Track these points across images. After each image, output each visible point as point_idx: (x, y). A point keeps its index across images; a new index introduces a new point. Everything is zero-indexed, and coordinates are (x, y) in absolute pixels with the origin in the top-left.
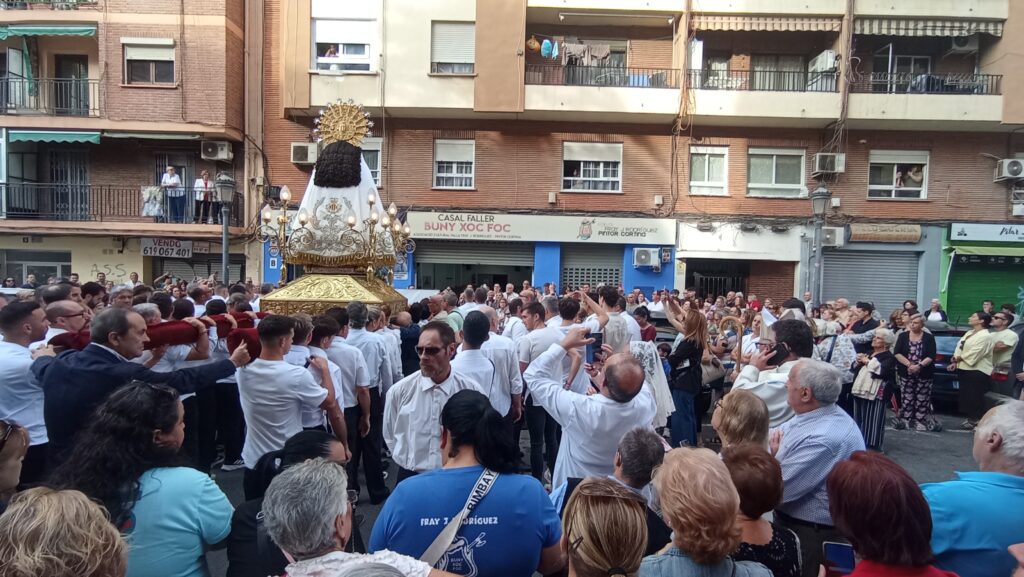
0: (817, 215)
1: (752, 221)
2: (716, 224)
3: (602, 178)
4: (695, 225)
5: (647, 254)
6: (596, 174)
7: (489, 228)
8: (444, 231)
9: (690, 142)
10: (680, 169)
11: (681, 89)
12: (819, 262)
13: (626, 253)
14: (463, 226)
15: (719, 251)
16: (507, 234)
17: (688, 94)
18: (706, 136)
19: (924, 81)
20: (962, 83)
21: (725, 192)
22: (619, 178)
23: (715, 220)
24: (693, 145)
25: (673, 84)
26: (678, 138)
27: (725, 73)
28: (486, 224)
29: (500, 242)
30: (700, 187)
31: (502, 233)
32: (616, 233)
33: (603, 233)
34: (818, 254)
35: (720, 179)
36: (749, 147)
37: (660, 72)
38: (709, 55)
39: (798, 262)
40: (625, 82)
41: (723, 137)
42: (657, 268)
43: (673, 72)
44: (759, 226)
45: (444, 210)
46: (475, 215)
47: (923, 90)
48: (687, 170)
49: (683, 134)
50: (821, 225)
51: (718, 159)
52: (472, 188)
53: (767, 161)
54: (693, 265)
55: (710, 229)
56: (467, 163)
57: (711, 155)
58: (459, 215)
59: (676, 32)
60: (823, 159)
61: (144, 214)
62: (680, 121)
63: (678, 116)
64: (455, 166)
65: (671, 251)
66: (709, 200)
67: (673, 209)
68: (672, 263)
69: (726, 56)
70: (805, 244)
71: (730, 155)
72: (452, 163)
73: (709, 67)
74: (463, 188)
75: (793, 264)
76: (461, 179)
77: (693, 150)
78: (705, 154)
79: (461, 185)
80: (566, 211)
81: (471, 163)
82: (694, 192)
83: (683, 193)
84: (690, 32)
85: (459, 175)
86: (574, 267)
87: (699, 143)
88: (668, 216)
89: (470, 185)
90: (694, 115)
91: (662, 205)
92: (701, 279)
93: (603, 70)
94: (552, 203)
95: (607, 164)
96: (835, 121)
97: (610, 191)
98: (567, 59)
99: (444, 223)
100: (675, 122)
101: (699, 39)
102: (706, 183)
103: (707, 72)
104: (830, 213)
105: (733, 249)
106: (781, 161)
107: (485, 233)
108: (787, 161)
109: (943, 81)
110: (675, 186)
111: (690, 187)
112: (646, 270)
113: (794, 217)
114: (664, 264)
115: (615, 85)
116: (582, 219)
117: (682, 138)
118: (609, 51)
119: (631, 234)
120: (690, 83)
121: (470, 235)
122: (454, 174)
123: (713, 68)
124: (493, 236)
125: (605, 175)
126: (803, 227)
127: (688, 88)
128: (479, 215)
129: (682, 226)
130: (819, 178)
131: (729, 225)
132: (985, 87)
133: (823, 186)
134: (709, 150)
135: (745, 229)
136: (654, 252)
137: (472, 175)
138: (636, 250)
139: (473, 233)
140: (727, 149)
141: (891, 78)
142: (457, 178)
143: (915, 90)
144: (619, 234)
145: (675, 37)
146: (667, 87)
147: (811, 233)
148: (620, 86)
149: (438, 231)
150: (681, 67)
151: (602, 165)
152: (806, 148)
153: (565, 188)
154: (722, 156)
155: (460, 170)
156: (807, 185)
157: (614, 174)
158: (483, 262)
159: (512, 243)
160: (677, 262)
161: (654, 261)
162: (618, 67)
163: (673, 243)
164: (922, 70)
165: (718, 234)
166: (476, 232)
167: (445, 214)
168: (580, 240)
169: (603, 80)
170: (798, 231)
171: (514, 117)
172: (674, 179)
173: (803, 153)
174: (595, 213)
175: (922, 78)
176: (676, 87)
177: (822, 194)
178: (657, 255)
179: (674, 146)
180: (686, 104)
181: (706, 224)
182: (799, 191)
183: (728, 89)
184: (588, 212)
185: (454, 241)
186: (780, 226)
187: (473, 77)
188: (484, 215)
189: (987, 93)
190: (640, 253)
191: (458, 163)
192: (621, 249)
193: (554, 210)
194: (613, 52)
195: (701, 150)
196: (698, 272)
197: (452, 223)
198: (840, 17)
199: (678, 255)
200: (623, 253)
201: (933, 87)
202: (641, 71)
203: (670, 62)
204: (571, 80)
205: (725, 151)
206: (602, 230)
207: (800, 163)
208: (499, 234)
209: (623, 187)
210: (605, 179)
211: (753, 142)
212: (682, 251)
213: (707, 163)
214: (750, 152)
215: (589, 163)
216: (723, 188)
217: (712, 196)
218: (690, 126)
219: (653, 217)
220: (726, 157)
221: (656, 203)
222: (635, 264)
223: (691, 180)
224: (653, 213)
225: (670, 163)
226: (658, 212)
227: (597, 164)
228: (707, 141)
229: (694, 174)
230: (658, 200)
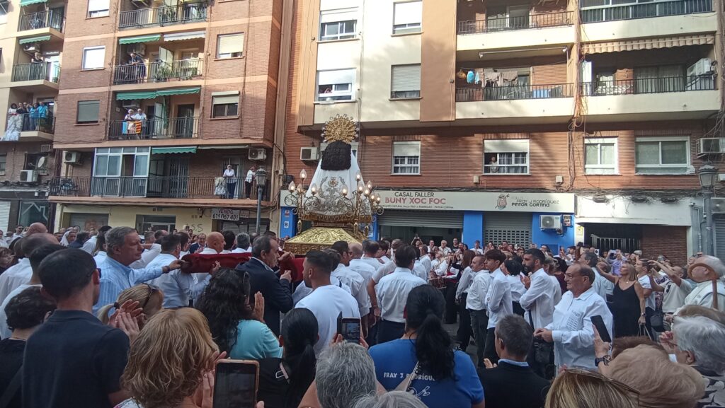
0: (704, 187)
1: (642, 194)
2: (609, 197)
3: (513, 164)
4: (591, 198)
5: (551, 220)
6: (509, 162)
7: (430, 201)
8: (398, 203)
9: (584, 135)
10: (576, 156)
11: (575, 97)
12: (711, 226)
13: (534, 219)
14: (412, 200)
15: (613, 217)
16: (443, 205)
17: (581, 100)
18: (597, 130)
21: (616, 172)
22: (527, 164)
23: (608, 194)
24: (586, 138)
25: (568, 94)
26: (574, 133)
27: (612, 83)
28: (428, 198)
29: (438, 211)
30: (592, 169)
31: (440, 204)
32: (526, 204)
33: (516, 204)
34: (709, 220)
35: (611, 162)
36: (637, 136)
37: (557, 86)
38: (596, 72)
39: (690, 227)
40: (530, 96)
41: (612, 130)
42: (559, 231)
43: (568, 86)
44: (649, 198)
45: (399, 189)
46: (420, 192)
48: (581, 156)
49: (577, 130)
50: (710, 196)
51: (608, 147)
52: (419, 174)
53: (654, 148)
54: (590, 228)
55: (604, 201)
56: (415, 157)
57: (602, 144)
58: (409, 192)
59: (569, 57)
60: (707, 143)
61: (215, 194)
62: (575, 121)
63: (573, 117)
64: (406, 159)
65: (571, 218)
66: (601, 178)
67: (572, 185)
68: (572, 226)
69: (611, 71)
70: (695, 212)
71: (619, 143)
72: (404, 157)
73: (598, 80)
74: (412, 174)
75: (685, 228)
76: (411, 168)
77: (587, 141)
78: (597, 144)
79: (411, 172)
80: (487, 189)
81: (418, 157)
82: (589, 172)
83: (580, 173)
84: (581, 56)
85: (410, 165)
86: (494, 230)
87: (592, 135)
88: (567, 191)
89: (417, 172)
90: (587, 116)
91: (562, 183)
92: (598, 240)
93: (513, 89)
94: (476, 183)
95: (517, 154)
96: (716, 112)
97: (520, 174)
98: (486, 83)
99: (398, 198)
100: (571, 121)
101: (588, 61)
102: (599, 165)
103: (596, 84)
104: (718, 187)
105: (626, 216)
106: (667, 147)
107: (428, 204)
108: (673, 147)
110: (572, 169)
111: (585, 169)
112: (551, 232)
113: (683, 190)
114: (565, 227)
115: (522, 98)
116: (499, 194)
117: (577, 133)
118: (516, 75)
119: (538, 205)
120: (582, 93)
121: (417, 206)
122: (406, 164)
123: (601, 80)
124: (433, 207)
125: (516, 162)
126: (692, 198)
127: (581, 95)
128: (423, 192)
129: (579, 198)
130: (705, 158)
131: (621, 197)
133: (710, 164)
134: (601, 141)
135: (635, 200)
136: (557, 218)
137: (419, 165)
138: (542, 216)
139: (419, 205)
140: (616, 139)
142: (408, 167)
144: (528, 205)
145: (568, 61)
146: (563, 97)
147: (700, 203)
148: (526, 98)
149: (395, 204)
150: (574, 80)
151: (513, 155)
152: (690, 135)
153: (485, 172)
154: (612, 144)
155: (410, 162)
156: (693, 164)
157: (523, 161)
158: (426, 226)
159: (446, 211)
160: (576, 226)
161: (557, 225)
162: (524, 86)
163: (573, 211)
165: (611, 204)
166: (421, 204)
167: (399, 192)
168: (497, 209)
169: (513, 96)
170: (687, 202)
171: (448, 124)
172: (572, 164)
173: (688, 138)
174: (509, 190)
176: (571, 96)
177: (709, 170)
178: (559, 221)
179: (571, 140)
180: (579, 108)
181: (600, 197)
182: (685, 169)
183: (615, 94)
184: (503, 189)
185: (405, 210)
186: (669, 198)
187: (419, 99)
188: (427, 193)
190: (545, 220)
191: (409, 157)
192: (531, 215)
193: (476, 188)
194: (519, 76)
195: (593, 141)
196: (595, 234)
197: (404, 198)
198: (713, 33)
199: (576, 220)
200: (532, 219)
202: (542, 87)
203: (565, 79)
204: (489, 98)
205: (615, 140)
206: (514, 202)
207: (685, 147)
208: (436, 205)
209: (530, 170)
210: (517, 165)
211: (639, 133)
212: (580, 217)
213: (599, 150)
214: (637, 141)
215: (504, 154)
216: (613, 169)
217: (605, 175)
218: (583, 123)
219: (555, 191)
220: (616, 145)
221: (557, 181)
222: (542, 227)
223: (585, 164)
224: (555, 189)
225: (567, 152)
226: (559, 188)
227: (509, 155)
228: (598, 134)
229: (588, 159)
230: (559, 179)
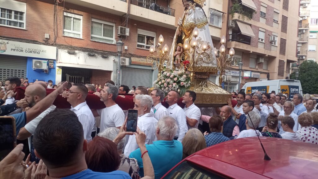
0: (118, 52)
1: (93, 52)
2: (76, 51)
3: (13, 19)
4: (67, 51)
5: (40, 63)
6: (10, 17)
9: (63, 10)
10: (58, 22)
12: (119, 71)
13: (28, 62)
15: (78, 64)
18: (72, 9)
20: (165, 10)
21: (81, 37)
22: (24, 21)
23: (76, 50)
24: (65, 11)
26: (57, 6)
30: (69, 33)
32: (22, 51)
33: (14, 50)
34: (119, 68)
35: (79, 31)
36: (92, 18)
39: (112, 71)
41: (80, 11)
42: (46, 71)
44: (96, 54)
47: (154, 9)
49: (59, 5)
50: (120, 56)
51: (77, 21)
53: (100, 26)
54: (66, 71)
55: (74, 54)
57: (74, 18)
60: (121, 29)
65: (54, 63)
66: (73, 40)
67: (55, 42)
68: (54, 68)
70: (115, 64)
71: (83, 20)
75: (110, 72)
77: (65, 14)
78: (71, 17)
82: (66, 35)
83: (60, 34)
87: (68, 11)
88: (52, 45)
91: (49, 39)
92: (70, 77)
95: (16, 12)
96: (125, 14)
97: (18, 27)
102: (72, 31)
104: (124, 52)
105: (84, 63)
106: (106, 27)
108: (108, 28)
109: (159, 7)
110: (56, 30)
111: (64, 32)
112: (40, 72)
113: (111, 52)
114: (50, 69)
117: (59, 7)
119: (31, 52)
125: (16, 18)
126: (114, 57)
129: (60, 51)
130: (120, 37)
131: (83, 53)
132: (171, 13)
133: (121, 40)
134: (73, 16)
135: (90, 55)
136: (44, 62)
138: (34, 60)
140: (82, 17)
141: (144, 2)
143: (151, 9)
144: (24, 51)
147: (117, 60)
151: (13, 13)
152: (115, 23)
154: (80, 20)
156: (116, 39)
157: (21, 18)
160: (57, 68)
161: (45, 67)
163: (55, 59)
164: (154, 1)
165: (78, 56)
170: (112, 58)
172: (56, 27)
173: (114, 25)
174: (8, 38)
175: (153, 4)
177: (121, 43)
178: (46, 64)
179: (55, 11)
181: (72, 51)
182: (112, 41)
184: (4, 37)
186: (105, 55)
189: (171, 15)
190: (36, 62)
192: (25, 60)
195: (69, 15)
196: (68, 74)
199: (58, 65)
200: (27, 62)
201: (157, 9)
205: (81, 17)
206: (13, 48)
207: (113, 29)
209: (26, 26)
210: (16, 20)
211: (93, 16)
212: (60, 63)
213: (72, 22)
214: (93, 20)
215: (5, 9)
216: (80, 35)
217: (75, 38)
218: (63, 2)
219: (44, 44)
220: (82, 20)
221: (46, 37)
222: (34, 68)
223: (64, 29)
224: (44, 42)
225: (53, 18)
226: (47, 42)
227: (10, 11)
228: (72, 11)
229: (66, 26)
230: (47, 36)
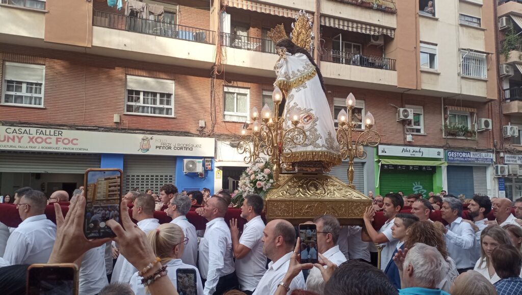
2: (242, 142)
3: (158, 105)
4: (228, 143)
5: (193, 163)
6: (155, 103)
7: (57, 141)
8: (11, 143)
9: (223, 83)
10: (217, 102)
11: (217, 45)
13: (178, 163)
14: (31, 139)
16: (75, 147)
17: (221, 49)
18: (234, 80)
19: (359, 58)
20: (377, 62)
21: (248, 120)
22: (172, 106)
23: (242, 140)
24: (226, 86)
25: (211, 42)
26: (215, 80)
27: (246, 38)
28: (54, 138)
29: (68, 154)
30: (231, 116)
31: (70, 146)
32: (170, 148)
33: (160, 147)
35: (245, 111)
36: (263, 90)
37: (201, 31)
38: (234, 25)
40: (175, 36)
41: (246, 82)
42: (201, 174)
43: (211, 33)
45: (12, 124)
46: (44, 130)
47: (359, 64)
48: (222, 104)
49: (218, 77)
51: (243, 97)
52: (42, 106)
54: (228, 172)
55: (238, 146)
56: (37, 84)
57: (238, 94)
58: (27, 129)
59: (212, 5)
62: (216, 69)
63: (214, 64)
64: (24, 86)
65: (211, 162)
66: (237, 125)
67: (213, 131)
68: (212, 170)
69: (246, 28)
71: (251, 94)
72: (21, 83)
73: (235, 33)
74: (33, 106)
76: (31, 98)
77: (226, 89)
78: (234, 93)
79: (31, 103)
80: (129, 129)
81: (41, 84)
82: (227, 119)
83: (220, 120)
84: (222, 6)
85: (29, 95)
86: (136, 174)
87: (230, 84)
88: (209, 136)
89: (40, 104)
90: (226, 65)
91: (205, 128)
92: (234, 182)
93: (158, 24)
94: (116, 123)
95: (162, 95)
97: (165, 116)
98: (129, 11)
99: (11, 136)
100: (213, 68)
101: (228, 13)
102: (234, 113)
103: (234, 37)
107: (54, 145)
109: (368, 60)
110: (213, 114)
111: (224, 115)
112: (193, 176)
114: (206, 171)
115: (168, 37)
116: (141, 136)
117: (218, 80)
118: (163, 11)
119: (181, 148)
120: (223, 42)
121: (38, 147)
122: (24, 92)
123: (238, 34)
124: (61, 148)
125: (161, 103)
127: (221, 45)
128: (48, 130)
129: (219, 143)
132: (388, 65)
134: (237, 90)
136: (199, 162)
137: (42, 95)
138: (186, 161)
139: (41, 145)
140: (249, 90)
141: (342, 55)
142: (25, 96)
143: (354, 63)
144: (172, 148)
145: (212, 9)
146: (206, 43)
148: (172, 37)
149: (5, 143)
150: (216, 29)
151: (158, 96)
153: (128, 111)
154: (245, 95)
155: (29, 90)
157: (168, 103)
158: (50, 171)
159: (79, 154)
160: (216, 170)
161: (199, 169)
162: (170, 23)
163: (213, 155)
164: (358, 52)
166: (44, 144)
167: (13, 128)
168: (140, 153)
169: (159, 32)
171: (83, 51)
172: (213, 109)
174: (153, 132)
175: (357, 56)
176: (213, 44)
178: (201, 164)
179: (213, 86)
180: (220, 56)
181: (235, 142)
183: (248, 49)
184: (147, 131)
185: (21, 152)
187: (44, 13)
188: (52, 131)
189: (389, 69)
190: (188, 163)
191: (28, 83)
192: (174, 160)
193: (118, 128)
194: (166, 12)
195: (231, 90)
196: (231, 177)
197: (20, 136)
198: (313, 13)
199: (217, 164)
200: (176, 163)
201: (363, 63)
202: (187, 29)
203: (209, 25)
204: (132, 28)
205: (247, 91)
206: (158, 145)
208: (65, 146)
209: (175, 113)
210: (161, 106)
211: (265, 87)
212: (219, 161)
213: (235, 99)
214: (264, 94)
215: (148, 93)
216: (246, 117)
217: (240, 123)
218: (223, 72)
219: (198, 136)
220: (248, 96)
221: (200, 125)
222: (185, 171)
223: (224, 111)
224: (198, 133)
225: (210, 98)
226: (202, 133)
227: (154, 94)
228: (235, 84)
229: (227, 107)
230: (202, 123)
